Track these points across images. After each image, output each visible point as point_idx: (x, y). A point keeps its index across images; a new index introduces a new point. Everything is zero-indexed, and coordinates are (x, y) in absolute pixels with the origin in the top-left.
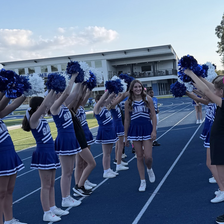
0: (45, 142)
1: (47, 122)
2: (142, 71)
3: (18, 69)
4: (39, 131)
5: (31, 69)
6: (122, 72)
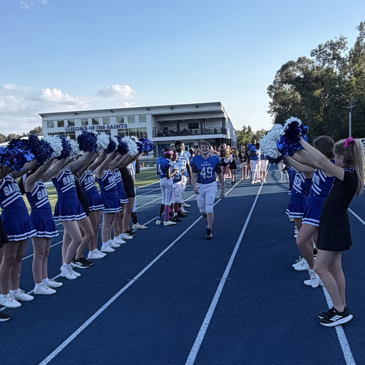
0: (38, 207)
1: (44, 186)
2: (189, 128)
3: (57, 121)
4: (33, 195)
5: (71, 121)
6: (167, 128)
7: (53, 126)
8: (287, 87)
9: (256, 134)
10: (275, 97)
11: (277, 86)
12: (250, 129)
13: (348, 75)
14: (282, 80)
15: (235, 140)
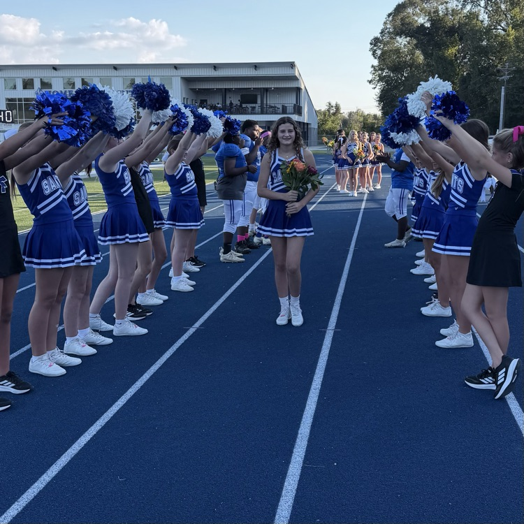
1: (82, 183)
3: (21, 79)
5: (46, 81)
6: (206, 101)
7: (15, 87)
8: (402, 41)
9: (347, 116)
10: (382, 58)
11: (386, 38)
12: (338, 108)
13: (502, 25)
14: (394, 28)
15: (314, 126)
